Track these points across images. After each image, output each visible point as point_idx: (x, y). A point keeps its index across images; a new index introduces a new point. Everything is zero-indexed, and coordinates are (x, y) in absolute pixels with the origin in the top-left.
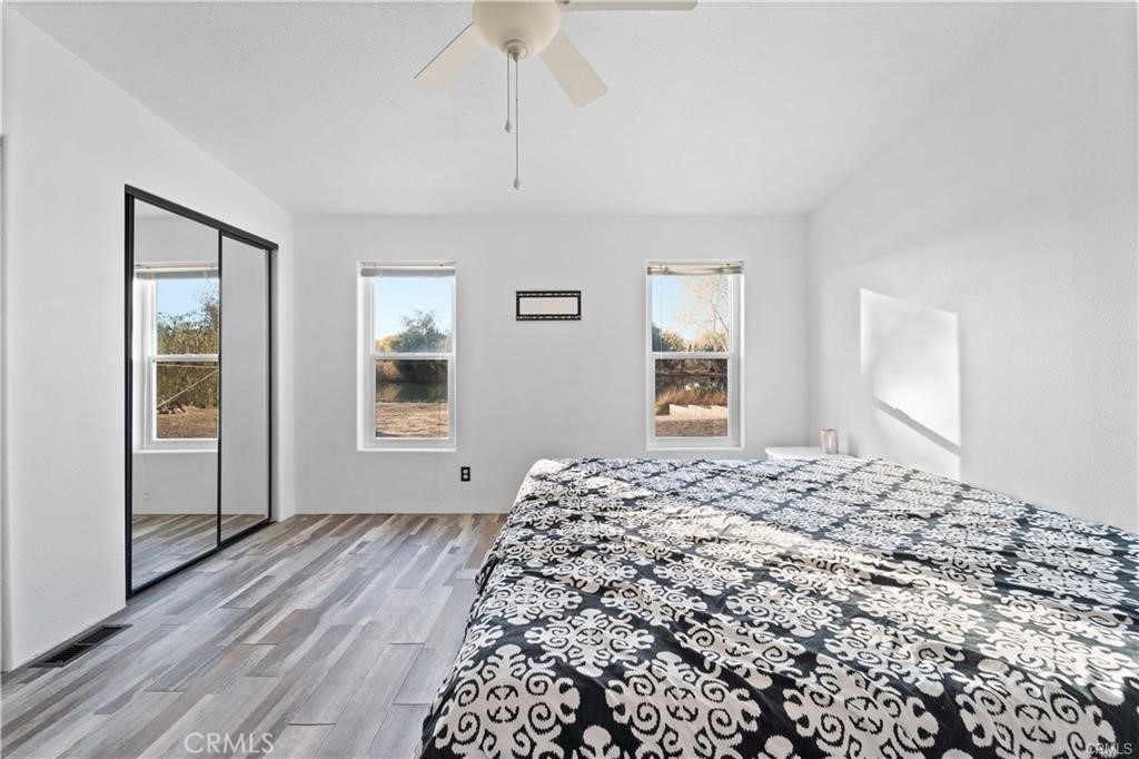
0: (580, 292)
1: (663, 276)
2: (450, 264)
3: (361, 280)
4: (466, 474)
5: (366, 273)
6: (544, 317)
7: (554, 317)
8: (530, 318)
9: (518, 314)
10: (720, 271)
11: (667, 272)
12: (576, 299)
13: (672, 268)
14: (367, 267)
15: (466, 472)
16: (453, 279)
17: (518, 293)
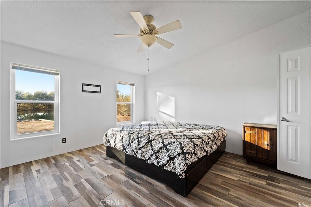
0: (101, 86)
1: (119, 84)
2: (57, 71)
3: (11, 70)
4: (64, 141)
5: (14, 68)
6: (91, 92)
7: (93, 92)
8: (87, 91)
9: (83, 90)
10: (130, 85)
11: (120, 83)
12: (100, 88)
13: (121, 83)
14: (14, 65)
15: (64, 140)
16: (59, 77)
17: (83, 84)
